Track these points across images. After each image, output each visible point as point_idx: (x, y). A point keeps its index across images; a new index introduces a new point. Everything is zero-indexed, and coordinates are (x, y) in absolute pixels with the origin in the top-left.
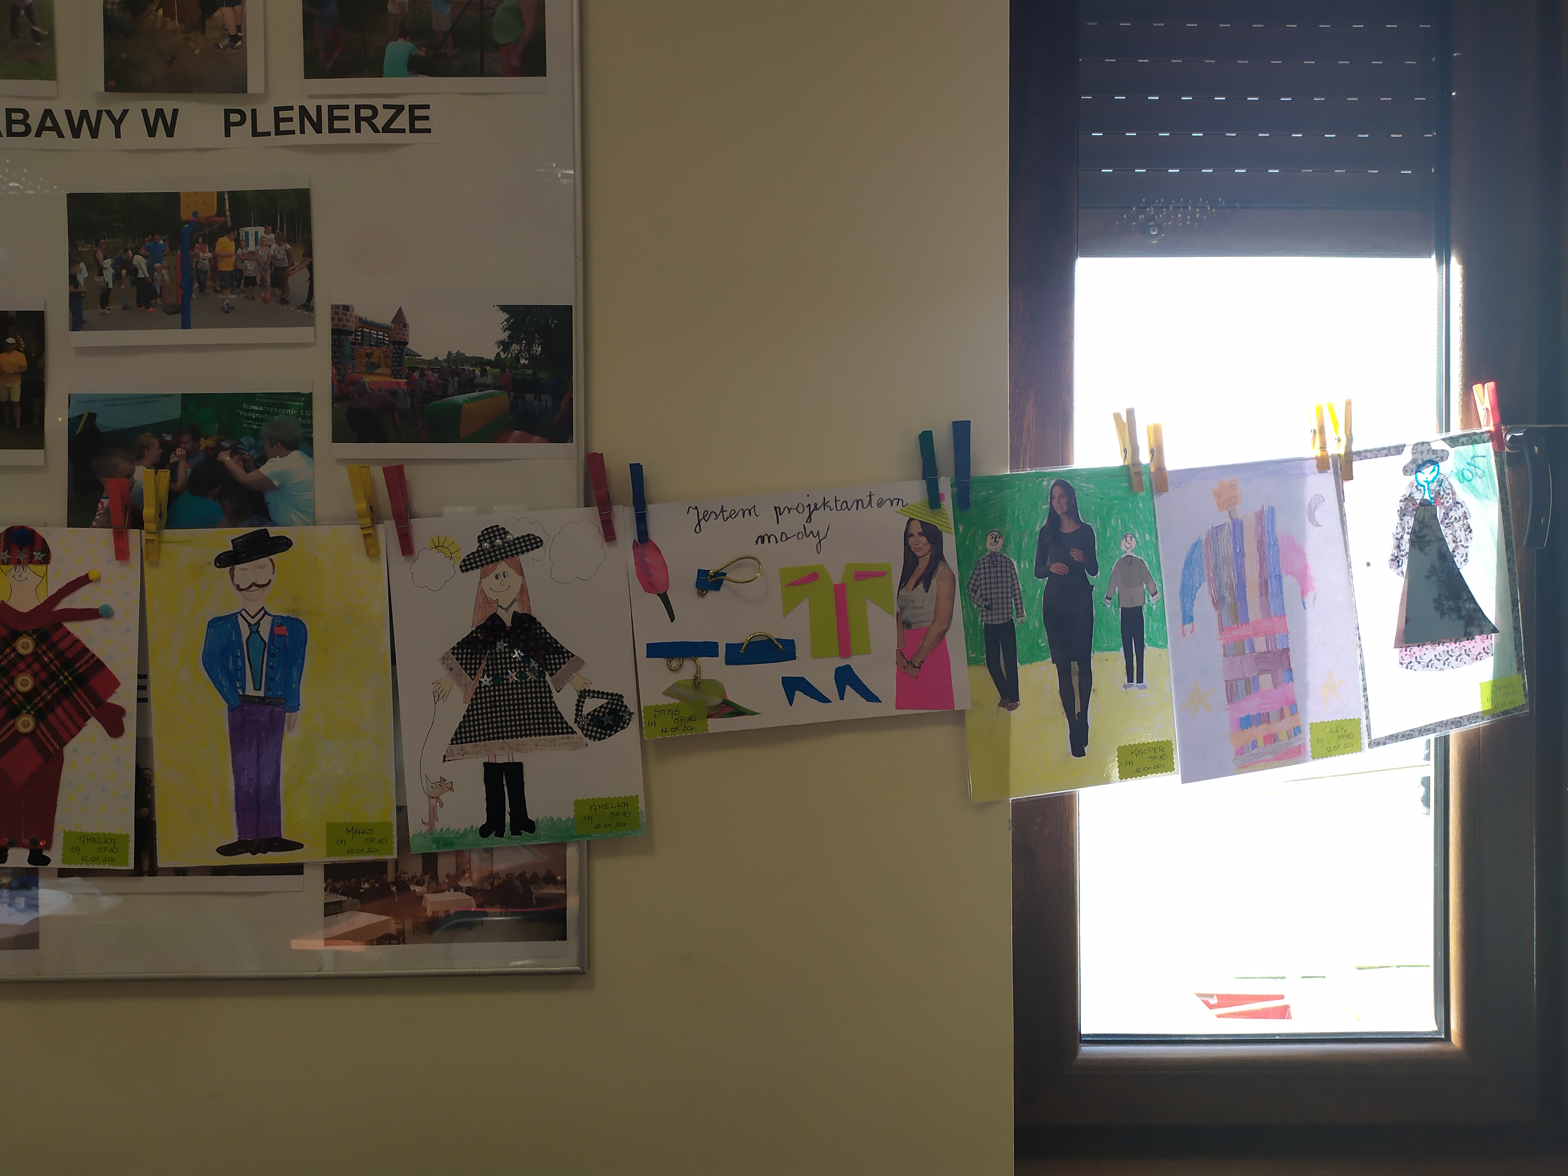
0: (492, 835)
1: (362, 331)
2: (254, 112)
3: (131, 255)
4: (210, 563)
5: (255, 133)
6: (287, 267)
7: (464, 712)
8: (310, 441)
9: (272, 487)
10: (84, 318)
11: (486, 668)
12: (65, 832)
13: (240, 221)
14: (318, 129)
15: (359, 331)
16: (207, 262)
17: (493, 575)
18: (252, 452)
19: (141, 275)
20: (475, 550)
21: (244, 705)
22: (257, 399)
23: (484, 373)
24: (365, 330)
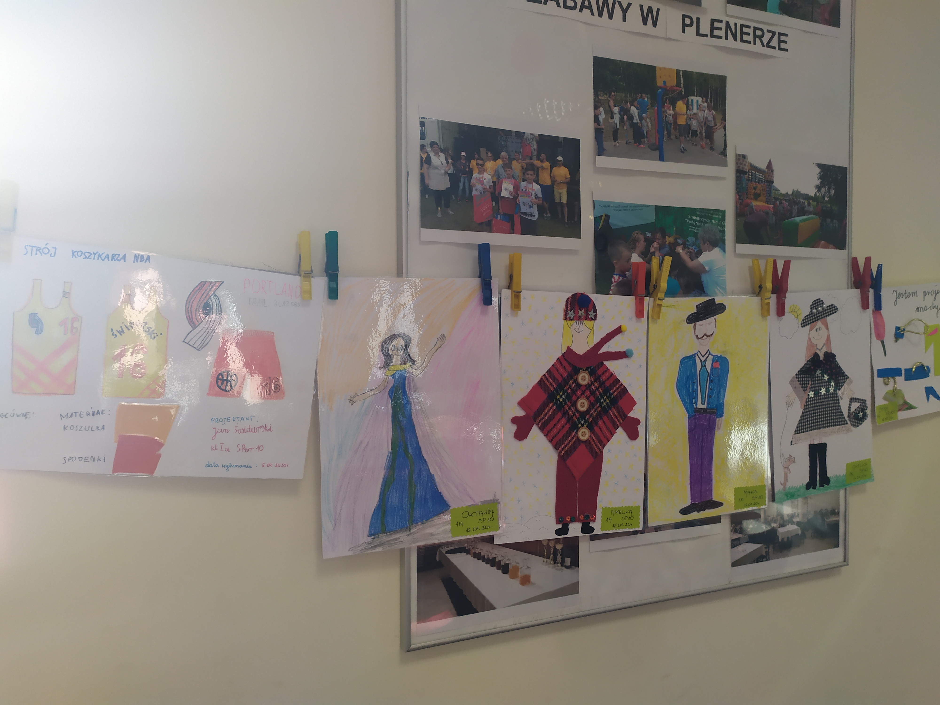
0: (811, 488)
1: (752, 172)
2: (698, 19)
3: (629, 106)
4: (684, 321)
5: (698, 34)
6: (713, 127)
7: (800, 414)
8: (724, 241)
9: (705, 271)
10: (605, 147)
11: (811, 386)
12: (602, 508)
13: (689, 93)
14: (735, 39)
15: (750, 172)
16: (671, 117)
17: (815, 329)
18: (694, 247)
19: (635, 121)
20: (808, 314)
21: (696, 414)
22: (696, 212)
23: (809, 204)
24: (753, 171)
